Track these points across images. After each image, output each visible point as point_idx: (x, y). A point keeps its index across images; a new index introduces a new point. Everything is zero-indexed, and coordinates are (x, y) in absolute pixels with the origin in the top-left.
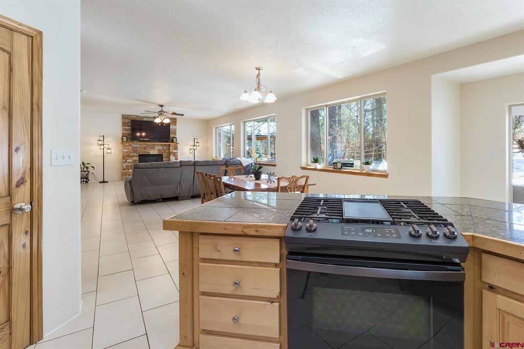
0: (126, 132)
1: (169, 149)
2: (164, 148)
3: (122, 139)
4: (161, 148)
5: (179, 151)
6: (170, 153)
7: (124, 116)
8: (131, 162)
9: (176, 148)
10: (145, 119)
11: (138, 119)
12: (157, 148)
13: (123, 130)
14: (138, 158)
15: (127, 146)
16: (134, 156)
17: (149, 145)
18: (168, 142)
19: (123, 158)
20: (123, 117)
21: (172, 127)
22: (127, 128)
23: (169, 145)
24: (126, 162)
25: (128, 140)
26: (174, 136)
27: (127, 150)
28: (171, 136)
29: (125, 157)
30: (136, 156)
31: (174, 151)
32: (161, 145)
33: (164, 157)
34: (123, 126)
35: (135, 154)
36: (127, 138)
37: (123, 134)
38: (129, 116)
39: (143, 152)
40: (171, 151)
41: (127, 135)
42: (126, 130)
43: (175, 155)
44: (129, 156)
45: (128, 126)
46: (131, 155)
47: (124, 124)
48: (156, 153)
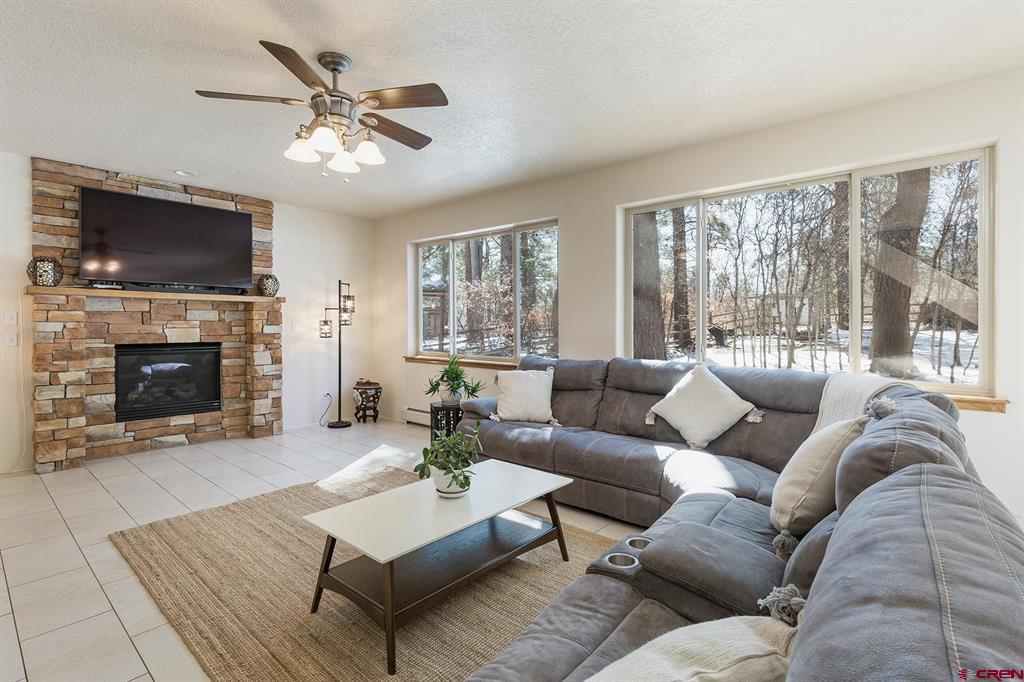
0: (50, 241)
1: (247, 322)
2: (228, 317)
3: (33, 271)
4: (213, 315)
5: (285, 329)
6: (250, 339)
7: (42, 165)
8: (79, 383)
9: (274, 318)
10: (143, 192)
11: (111, 185)
12: (197, 316)
13: (37, 228)
14: (112, 362)
15: (59, 308)
16: (91, 353)
17: (165, 304)
18: (243, 292)
19: (39, 361)
20: (34, 170)
21: (257, 234)
22: (60, 221)
23: (249, 307)
24: (53, 381)
25: (65, 279)
26: (265, 271)
27: (58, 327)
28: (255, 270)
29: (46, 359)
30: (105, 353)
31: (268, 329)
32: (215, 305)
33: (225, 352)
34: (37, 210)
35: (98, 344)
36: (58, 268)
37: (35, 248)
38: (66, 170)
39: (133, 333)
40: (257, 329)
41: (57, 255)
42: (53, 230)
43: (272, 344)
44: (70, 356)
45: (63, 212)
46: (80, 346)
47: (41, 203)
48: (194, 336)
